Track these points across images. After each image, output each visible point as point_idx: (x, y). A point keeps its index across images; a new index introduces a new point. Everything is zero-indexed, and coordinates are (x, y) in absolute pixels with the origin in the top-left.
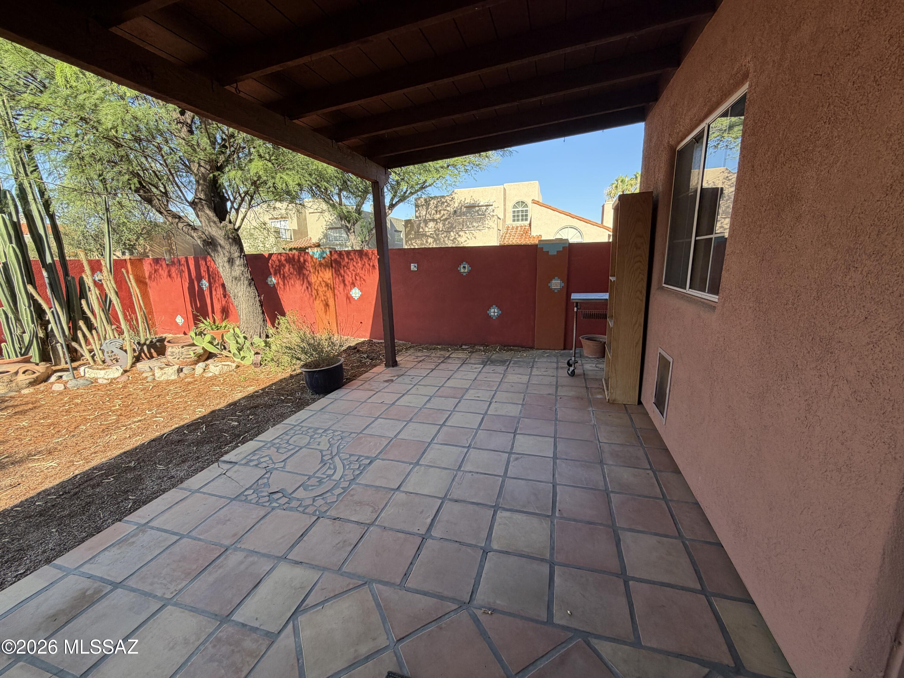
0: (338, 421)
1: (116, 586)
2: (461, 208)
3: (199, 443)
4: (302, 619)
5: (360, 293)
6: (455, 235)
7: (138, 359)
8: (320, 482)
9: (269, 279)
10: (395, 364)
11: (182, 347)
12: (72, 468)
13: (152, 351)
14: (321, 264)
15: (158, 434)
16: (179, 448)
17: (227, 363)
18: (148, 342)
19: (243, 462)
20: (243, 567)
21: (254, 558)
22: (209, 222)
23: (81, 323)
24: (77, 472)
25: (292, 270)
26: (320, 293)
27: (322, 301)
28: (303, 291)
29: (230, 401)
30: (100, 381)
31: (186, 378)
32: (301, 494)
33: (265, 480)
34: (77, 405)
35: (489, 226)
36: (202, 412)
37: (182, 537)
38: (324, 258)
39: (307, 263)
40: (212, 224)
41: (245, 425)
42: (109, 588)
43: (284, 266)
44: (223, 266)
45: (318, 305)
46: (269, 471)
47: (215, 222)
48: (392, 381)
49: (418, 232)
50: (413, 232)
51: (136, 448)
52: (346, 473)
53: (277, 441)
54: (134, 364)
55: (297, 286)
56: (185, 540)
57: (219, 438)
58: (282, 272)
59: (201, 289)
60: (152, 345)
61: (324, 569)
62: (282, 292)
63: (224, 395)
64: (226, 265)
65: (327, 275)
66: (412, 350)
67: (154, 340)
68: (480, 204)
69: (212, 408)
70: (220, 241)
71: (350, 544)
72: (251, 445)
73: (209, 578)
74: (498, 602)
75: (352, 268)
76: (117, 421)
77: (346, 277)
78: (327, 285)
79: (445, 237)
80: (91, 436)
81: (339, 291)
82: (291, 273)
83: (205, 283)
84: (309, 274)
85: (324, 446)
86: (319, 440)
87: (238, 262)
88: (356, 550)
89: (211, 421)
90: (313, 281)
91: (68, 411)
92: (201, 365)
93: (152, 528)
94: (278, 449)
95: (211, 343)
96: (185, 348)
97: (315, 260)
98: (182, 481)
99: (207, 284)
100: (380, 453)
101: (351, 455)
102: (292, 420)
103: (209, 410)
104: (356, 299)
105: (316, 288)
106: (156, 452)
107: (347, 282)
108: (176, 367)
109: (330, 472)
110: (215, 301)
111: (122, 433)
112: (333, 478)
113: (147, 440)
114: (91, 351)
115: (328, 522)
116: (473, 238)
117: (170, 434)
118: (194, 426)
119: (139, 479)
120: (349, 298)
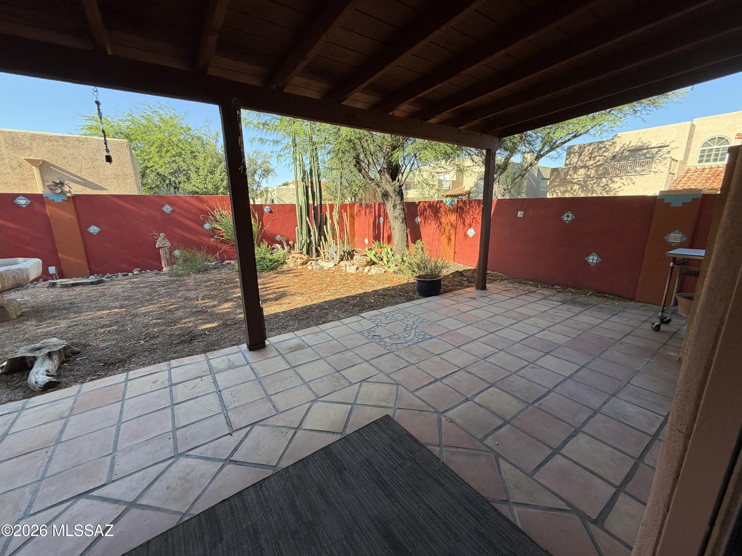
0: (425, 313)
1: (309, 346)
2: (623, 152)
3: (354, 305)
4: (364, 384)
5: (474, 233)
6: (607, 181)
7: (342, 260)
8: (399, 338)
9: (416, 219)
10: (484, 288)
11: (361, 256)
12: (307, 302)
13: (349, 256)
14: (450, 210)
15: (339, 297)
16: (345, 305)
17: (380, 269)
18: (347, 251)
19: (368, 319)
20: (351, 358)
21: (357, 357)
22: (386, 182)
23: (322, 237)
24: (308, 304)
25: (431, 213)
26: (446, 230)
27: (447, 236)
28: (435, 228)
29: (375, 289)
30: (325, 268)
31: (359, 273)
32: (387, 340)
33: (374, 329)
34: (314, 277)
35: (656, 170)
36: (360, 291)
37: (334, 339)
38: (453, 205)
39: (441, 209)
40: (388, 183)
41: (377, 303)
42: (307, 346)
43: (426, 210)
44: (390, 209)
45: (444, 239)
46: (377, 326)
47: (389, 182)
48: (475, 299)
49: (565, 179)
50: (558, 180)
51: (330, 301)
52: (415, 338)
53: (388, 314)
54: (339, 262)
55: (432, 224)
56: (335, 341)
57: (363, 306)
58: (425, 215)
59: (379, 222)
60: (349, 253)
61: (382, 372)
62: (422, 228)
63: (373, 285)
64: (392, 208)
65: (453, 218)
66: (506, 282)
67: (350, 251)
68: (650, 146)
69: (366, 291)
70: (390, 194)
71: (398, 368)
72: (375, 312)
73: (338, 356)
74: (457, 420)
75: (471, 213)
76: (326, 287)
77: (466, 219)
78: (452, 225)
79: (595, 183)
80: (316, 291)
81: (459, 230)
82: (430, 215)
83: (382, 219)
84: (441, 217)
85: (409, 323)
86: (408, 319)
87: (398, 207)
88: (399, 371)
89: (362, 297)
90: (443, 221)
91: (311, 279)
92: (368, 267)
93: (325, 332)
94: (386, 317)
95: (375, 255)
96: (362, 257)
97: (446, 207)
98: (342, 319)
99: (383, 220)
100: (438, 335)
101: (421, 331)
102: (400, 306)
103: (363, 291)
104: (471, 237)
105: (444, 226)
106: (336, 304)
107: (466, 224)
108: (356, 267)
109: (406, 336)
110: (385, 231)
111: (326, 293)
112: (406, 339)
113: (334, 298)
114: (324, 253)
115: (393, 355)
116: (631, 184)
117: (344, 298)
118: (354, 297)
119: (327, 314)
120: (466, 235)
